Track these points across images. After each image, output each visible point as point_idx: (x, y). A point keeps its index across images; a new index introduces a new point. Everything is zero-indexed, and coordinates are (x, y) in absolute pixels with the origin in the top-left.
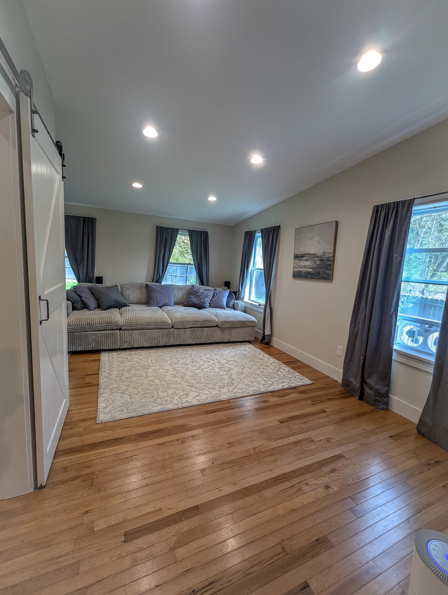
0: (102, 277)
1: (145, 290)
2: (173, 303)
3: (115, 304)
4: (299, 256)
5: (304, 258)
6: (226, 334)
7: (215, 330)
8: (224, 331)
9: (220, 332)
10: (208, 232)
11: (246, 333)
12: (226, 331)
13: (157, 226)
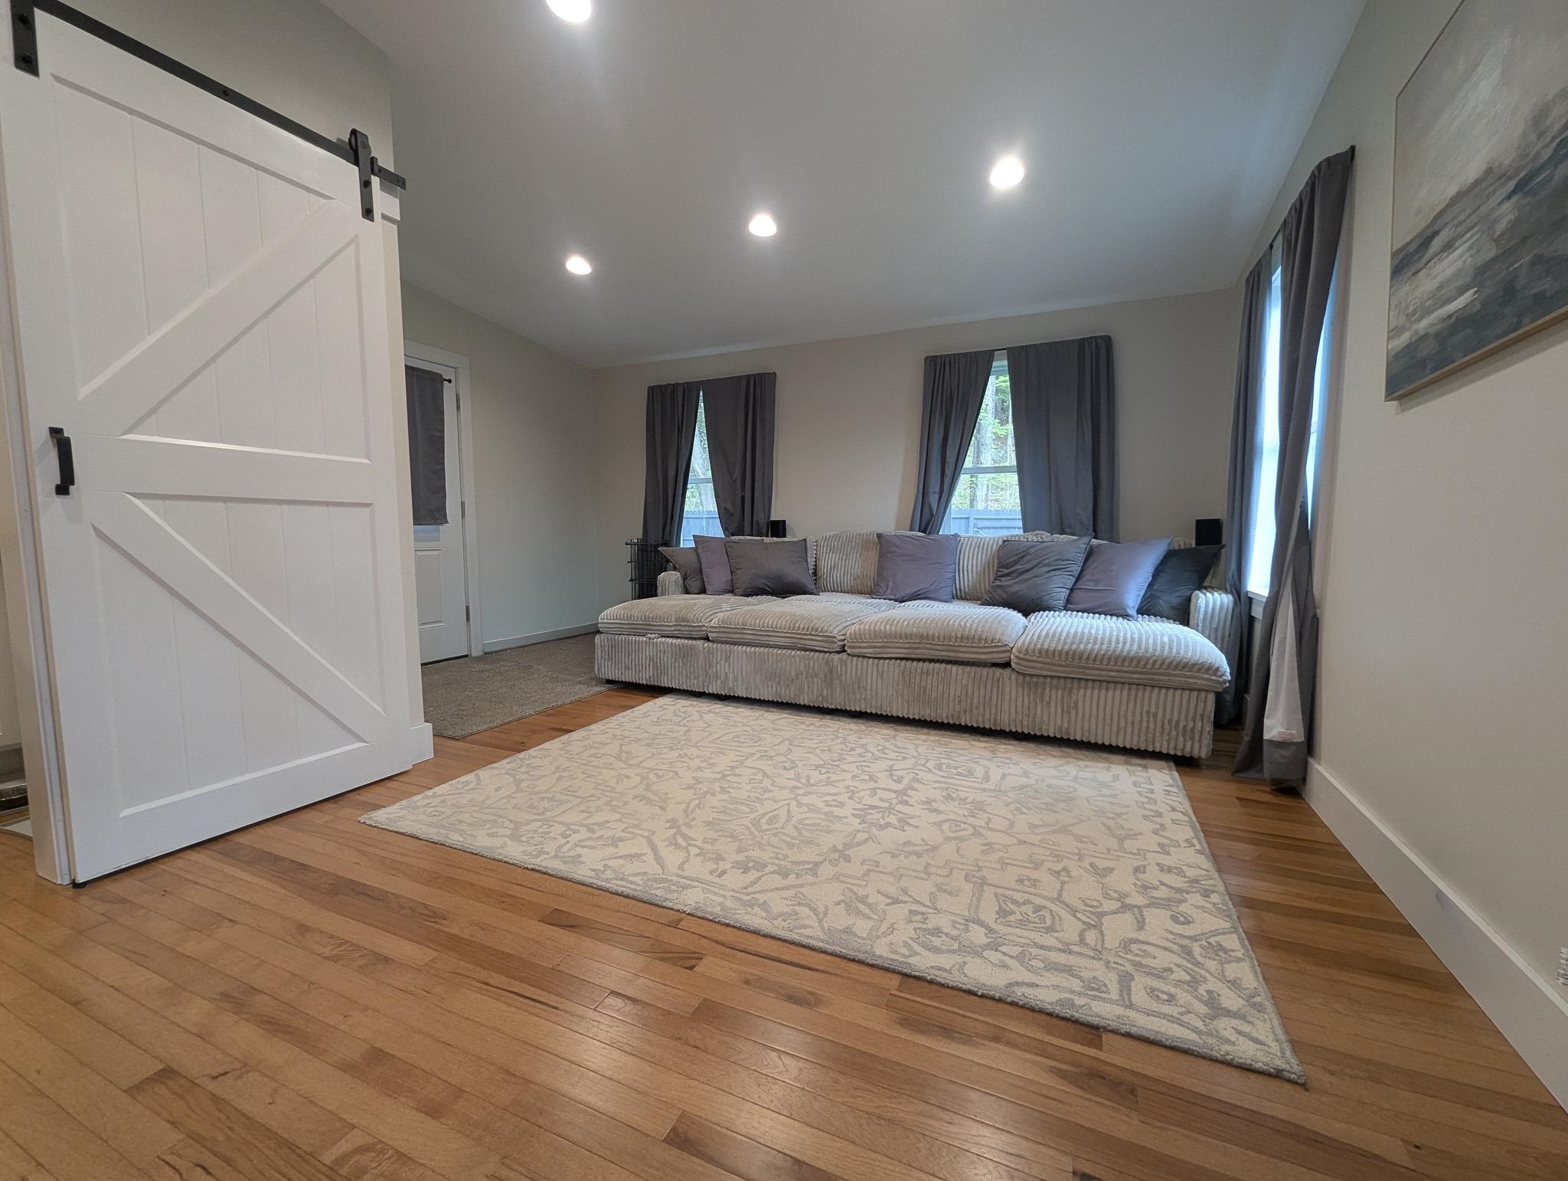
0: (784, 522)
1: (873, 555)
2: (946, 592)
3: (769, 584)
4: (1412, 248)
5: (1436, 244)
6: (1049, 704)
7: (998, 681)
8: (1039, 691)
9: (1020, 690)
10: (1112, 337)
11: (1155, 715)
12: (1048, 690)
13: (926, 358)
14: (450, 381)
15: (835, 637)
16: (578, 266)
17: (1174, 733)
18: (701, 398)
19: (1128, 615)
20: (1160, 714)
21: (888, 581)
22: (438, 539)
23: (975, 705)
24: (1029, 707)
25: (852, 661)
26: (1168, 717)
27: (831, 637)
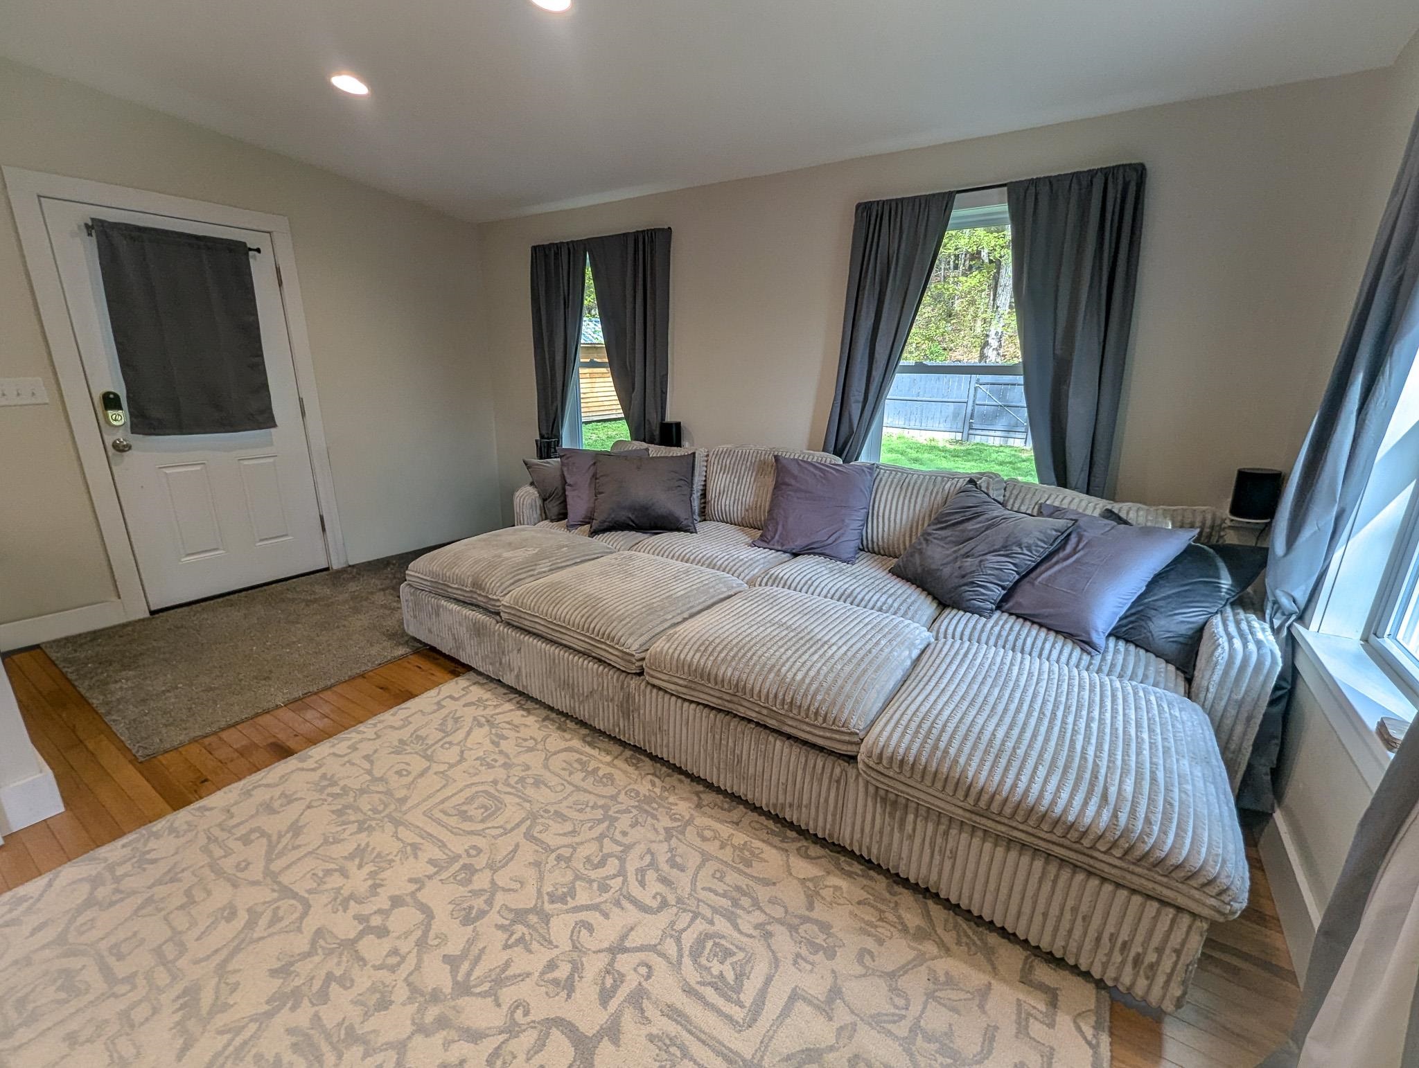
0: (680, 425)
1: (769, 483)
6: (911, 837)
7: (838, 782)
8: (898, 814)
9: (870, 803)
10: (1148, 166)
11: (1087, 919)
12: (911, 817)
13: (858, 206)
14: (258, 250)
15: (633, 655)
16: (349, 84)
17: (1117, 958)
18: (588, 261)
19: (1089, 643)
20: (1096, 922)
21: (777, 524)
22: (272, 444)
23: (804, 803)
24: (881, 832)
25: (651, 692)
26: (1110, 929)
27: (628, 654)
